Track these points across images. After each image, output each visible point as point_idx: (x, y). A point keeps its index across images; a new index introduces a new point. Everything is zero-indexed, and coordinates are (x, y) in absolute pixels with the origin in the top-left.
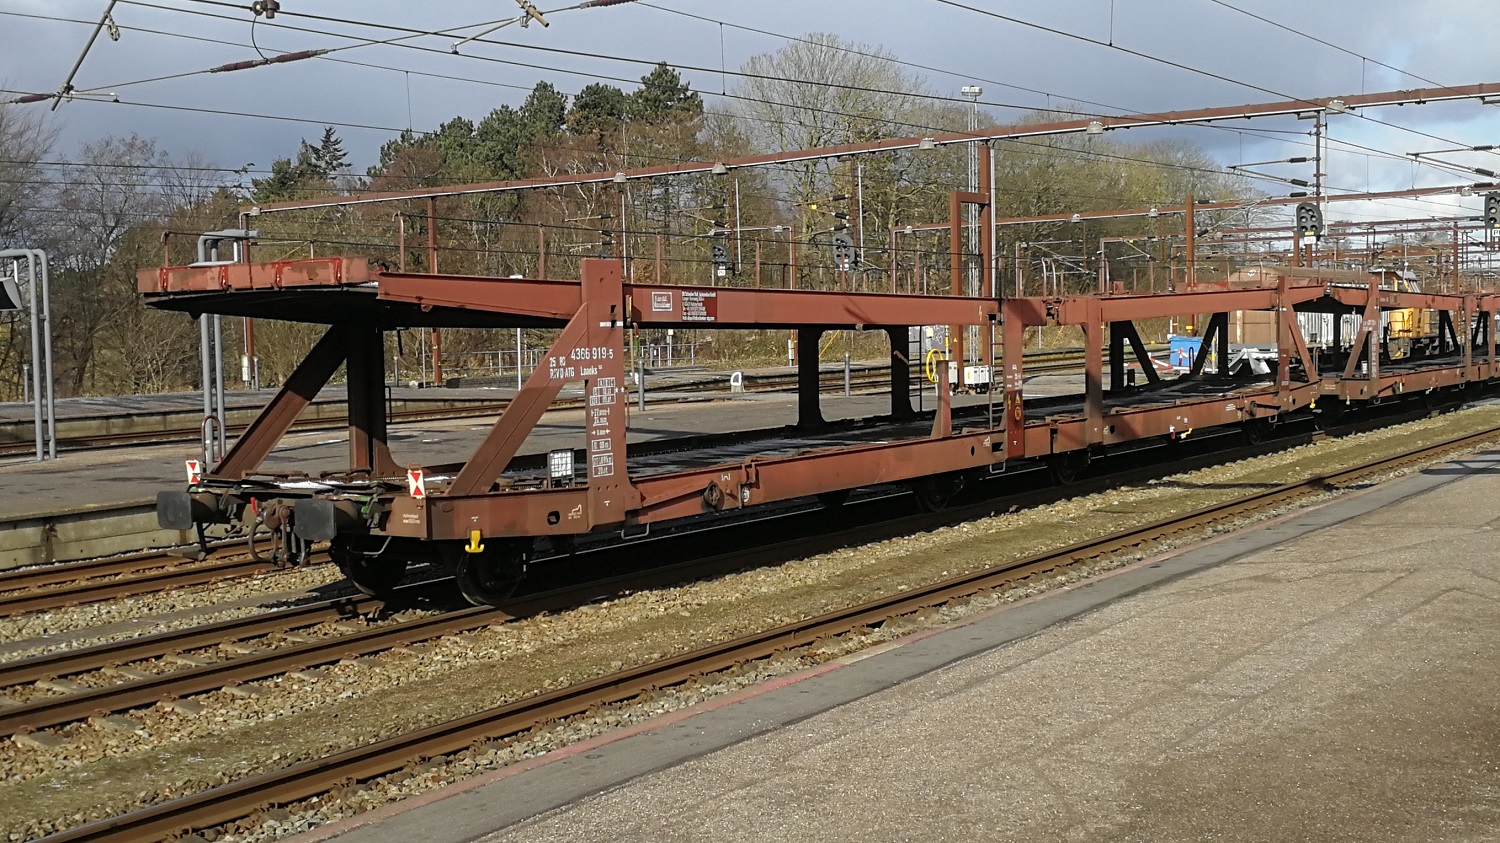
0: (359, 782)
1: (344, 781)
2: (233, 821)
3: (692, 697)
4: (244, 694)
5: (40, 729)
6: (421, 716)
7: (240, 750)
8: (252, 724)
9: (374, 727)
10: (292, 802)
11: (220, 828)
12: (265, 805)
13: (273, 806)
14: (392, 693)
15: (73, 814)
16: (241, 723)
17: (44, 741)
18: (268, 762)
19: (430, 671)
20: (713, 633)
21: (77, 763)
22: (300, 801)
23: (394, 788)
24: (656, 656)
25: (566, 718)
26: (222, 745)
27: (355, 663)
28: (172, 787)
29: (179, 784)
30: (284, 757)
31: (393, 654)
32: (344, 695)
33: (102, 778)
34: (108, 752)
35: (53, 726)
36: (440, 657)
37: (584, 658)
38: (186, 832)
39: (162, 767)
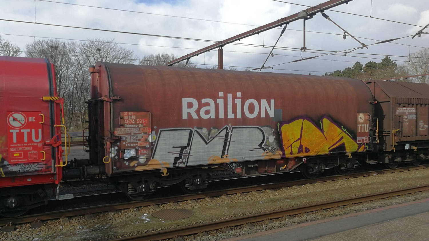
0: (324, 209)
1: (321, 209)
2: (297, 214)
3: (402, 199)
4: (297, 188)
5: (257, 191)
6: (336, 197)
7: (297, 199)
8: (299, 194)
9: (325, 198)
10: (309, 212)
11: (295, 215)
12: (304, 212)
13: (306, 212)
14: (329, 191)
15: (265, 209)
16: (297, 194)
17: (257, 193)
18: (303, 203)
19: (337, 187)
20: (406, 185)
21: (265, 198)
22: (311, 212)
23: (332, 212)
24: (392, 189)
25: (371, 201)
26: (293, 198)
27: (319, 183)
28: (284, 205)
29: (285, 205)
30: (306, 202)
31: (328, 183)
32: (318, 190)
33: (269, 202)
34: (270, 197)
35: (259, 190)
36: (339, 184)
37: (373, 188)
38: (288, 215)
39: (281, 201)
